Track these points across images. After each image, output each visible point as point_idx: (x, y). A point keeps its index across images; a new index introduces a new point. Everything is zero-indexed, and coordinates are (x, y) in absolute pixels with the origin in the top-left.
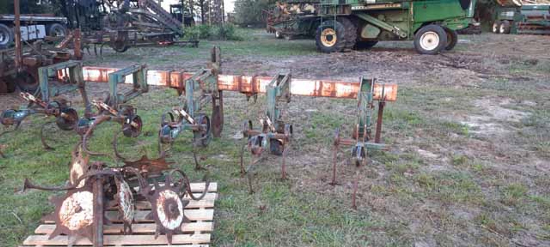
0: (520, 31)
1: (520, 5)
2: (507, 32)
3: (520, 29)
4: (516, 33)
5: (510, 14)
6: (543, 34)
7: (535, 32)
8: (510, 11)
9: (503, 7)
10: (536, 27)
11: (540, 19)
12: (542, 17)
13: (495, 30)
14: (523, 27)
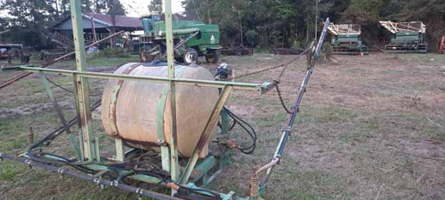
1: (337, 34)
14: (337, 49)
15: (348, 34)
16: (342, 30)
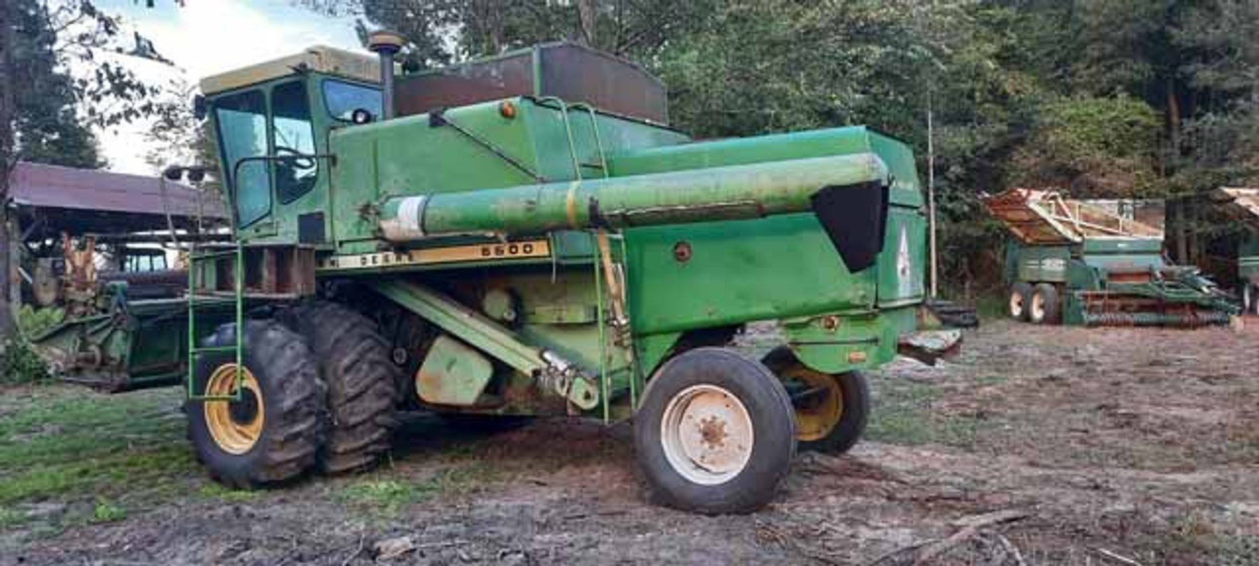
0: (1094, 317)
1: (1078, 239)
2: (1055, 318)
3: (1091, 309)
4: (1080, 322)
5: (1054, 266)
6: (1161, 325)
7: (1138, 317)
8: (1052, 257)
9: (1030, 245)
10: (1134, 302)
11: (1145, 281)
12: (1149, 274)
13: (1016, 311)
14: (1099, 303)
15: (1123, 240)
16: (1097, 222)
